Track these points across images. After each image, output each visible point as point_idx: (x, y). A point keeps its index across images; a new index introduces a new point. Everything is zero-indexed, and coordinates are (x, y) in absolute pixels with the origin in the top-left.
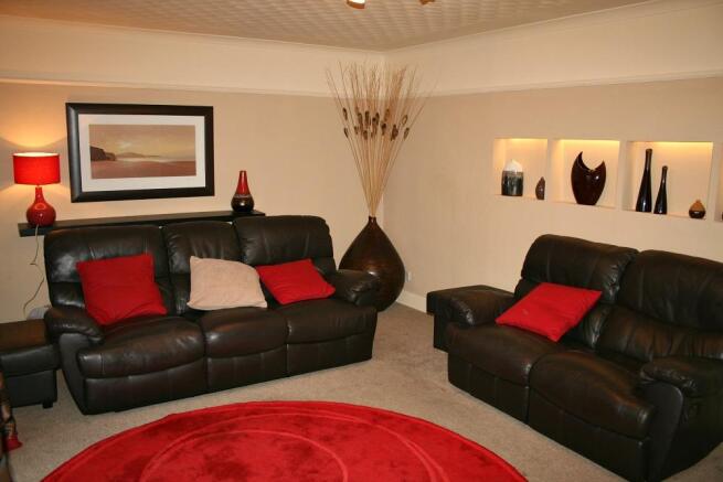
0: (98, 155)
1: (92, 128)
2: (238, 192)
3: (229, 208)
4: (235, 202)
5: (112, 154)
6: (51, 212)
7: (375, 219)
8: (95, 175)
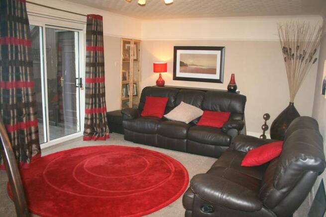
0: (182, 64)
1: (181, 55)
2: (230, 83)
3: (226, 89)
4: (229, 87)
5: (187, 64)
6: (163, 82)
7: (293, 103)
8: (181, 71)
